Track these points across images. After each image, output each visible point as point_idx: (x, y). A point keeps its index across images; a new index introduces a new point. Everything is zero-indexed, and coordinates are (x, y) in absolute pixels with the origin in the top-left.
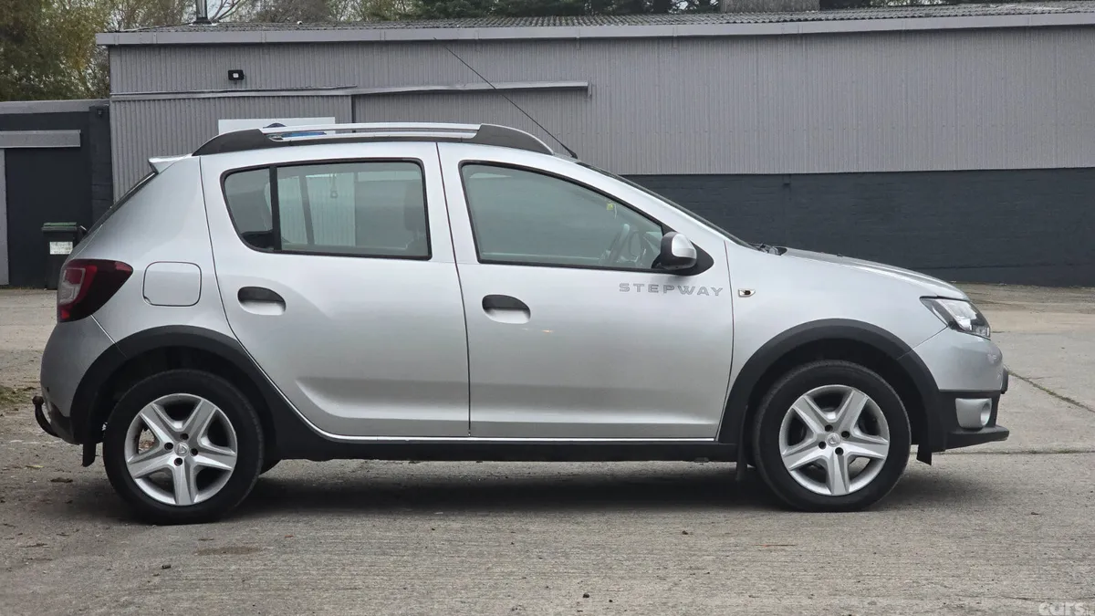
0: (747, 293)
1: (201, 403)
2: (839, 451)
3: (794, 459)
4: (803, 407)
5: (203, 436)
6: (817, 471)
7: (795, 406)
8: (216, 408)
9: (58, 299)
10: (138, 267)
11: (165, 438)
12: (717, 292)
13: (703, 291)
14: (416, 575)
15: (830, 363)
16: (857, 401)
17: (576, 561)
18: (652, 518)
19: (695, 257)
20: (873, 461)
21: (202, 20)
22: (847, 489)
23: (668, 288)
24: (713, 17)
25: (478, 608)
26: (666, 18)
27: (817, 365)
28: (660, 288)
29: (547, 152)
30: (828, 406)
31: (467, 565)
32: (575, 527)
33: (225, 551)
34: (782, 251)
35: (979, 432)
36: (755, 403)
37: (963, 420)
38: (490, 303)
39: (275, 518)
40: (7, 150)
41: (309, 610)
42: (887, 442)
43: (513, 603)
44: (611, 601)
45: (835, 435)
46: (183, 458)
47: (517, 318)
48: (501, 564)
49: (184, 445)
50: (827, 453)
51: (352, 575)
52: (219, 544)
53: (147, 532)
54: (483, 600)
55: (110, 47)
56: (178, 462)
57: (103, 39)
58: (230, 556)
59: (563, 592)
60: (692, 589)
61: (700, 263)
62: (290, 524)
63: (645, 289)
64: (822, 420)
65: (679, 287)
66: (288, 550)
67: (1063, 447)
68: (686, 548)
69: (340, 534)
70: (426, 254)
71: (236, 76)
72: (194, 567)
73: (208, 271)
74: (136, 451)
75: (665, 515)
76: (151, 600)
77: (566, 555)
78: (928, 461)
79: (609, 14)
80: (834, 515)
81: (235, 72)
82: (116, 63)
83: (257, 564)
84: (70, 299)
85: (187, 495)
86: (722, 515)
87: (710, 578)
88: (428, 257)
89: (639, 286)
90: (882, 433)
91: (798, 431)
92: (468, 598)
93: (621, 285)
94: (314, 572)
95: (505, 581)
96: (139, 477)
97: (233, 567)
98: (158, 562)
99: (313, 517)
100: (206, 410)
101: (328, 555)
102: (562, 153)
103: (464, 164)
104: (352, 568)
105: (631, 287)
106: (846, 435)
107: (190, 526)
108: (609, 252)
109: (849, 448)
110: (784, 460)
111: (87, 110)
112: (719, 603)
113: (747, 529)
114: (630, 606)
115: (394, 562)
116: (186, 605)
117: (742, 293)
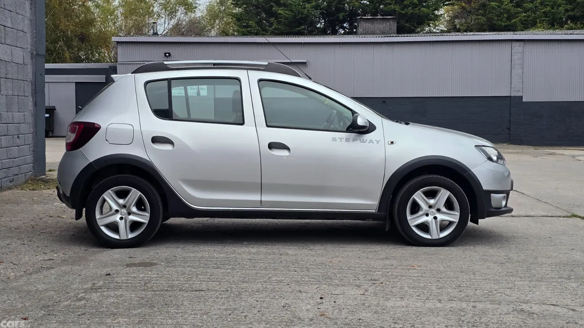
0: (392, 143)
1: (133, 191)
2: (435, 218)
3: (414, 221)
4: (418, 197)
5: (134, 206)
6: (424, 227)
7: (414, 196)
8: (140, 193)
9: (66, 141)
10: (103, 126)
11: (115, 207)
12: (378, 142)
13: (371, 141)
14: (233, 281)
15: (431, 176)
16: (444, 194)
17: (313, 274)
18: (345, 248)
19: (368, 125)
20: (451, 223)
21: (155, 34)
22: (439, 236)
23: (354, 140)
24: (355, 36)
25: (265, 305)
26: (336, 36)
27: (425, 177)
28: (351, 140)
29: (299, 76)
30: (430, 196)
31: (259, 275)
32: (310, 252)
33: (139, 265)
34: (407, 124)
35: (501, 210)
36: (395, 194)
37: (494, 204)
38: (271, 146)
39: (167, 245)
40: (76, 83)
41: (176, 305)
42: (458, 214)
43: (283, 303)
44: (335, 302)
45: (433, 210)
46: (124, 217)
47: (284, 153)
48: (276, 275)
49: (124, 211)
50: (429, 219)
51: (201, 281)
52: (137, 261)
53: (105, 253)
54: (268, 299)
55: (118, 42)
56: (121, 218)
57: (114, 39)
58: (141, 268)
59: (309, 295)
60: (376, 294)
61: (369, 128)
62: (174, 249)
63: (344, 140)
64: (427, 203)
65: (360, 139)
66: (170, 265)
67: (526, 215)
68: (366, 266)
69: (198, 255)
70: (242, 122)
71: (167, 55)
72: (123, 275)
73: (137, 128)
74: (101, 213)
75: (351, 246)
76: (95, 296)
77: (308, 269)
78: (477, 223)
79: (314, 35)
80: (433, 249)
81: (167, 53)
82: (120, 49)
83: (154, 273)
84: (71, 140)
85: (125, 234)
86: (379, 247)
87: (383, 287)
88: (242, 124)
89: (341, 139)
90: (456, 210)
91: (416, 208)
92: (260, 298)
93: (333, 138)
94: (182, 279)
95: (279, 287)
96: (103, 226)
97: (141, 275)
98: (104, 272)
99: (185, 245)
100: (135, 194)
101: (190, 269)
102: (305, 77)
103: (260, 80)
104: (201, 277)
105: (337, 139)
106: (439, 210)
107: (126, 249)
108: (326, 123)
109: (440, 217)
110: (409, 222)
111: (108, 67)
112: (392, 304)
113: (393, 255)
114: (345, 305)
115: (223, 273)
116: (112, 300)
117: (390, 143)
